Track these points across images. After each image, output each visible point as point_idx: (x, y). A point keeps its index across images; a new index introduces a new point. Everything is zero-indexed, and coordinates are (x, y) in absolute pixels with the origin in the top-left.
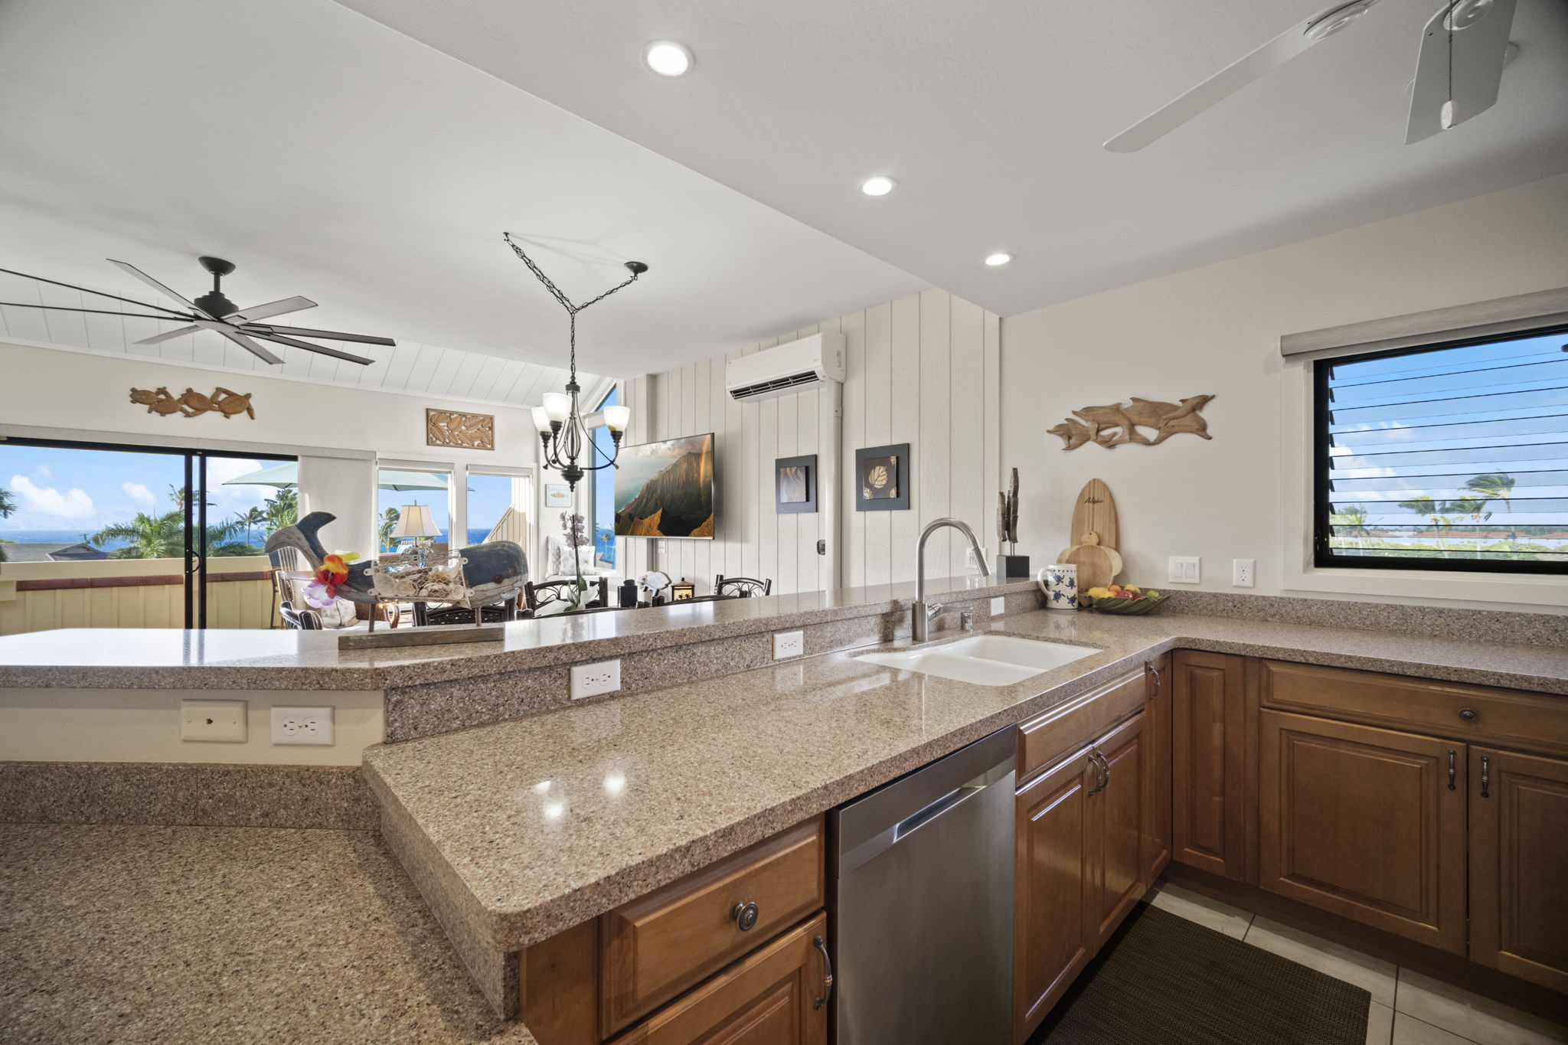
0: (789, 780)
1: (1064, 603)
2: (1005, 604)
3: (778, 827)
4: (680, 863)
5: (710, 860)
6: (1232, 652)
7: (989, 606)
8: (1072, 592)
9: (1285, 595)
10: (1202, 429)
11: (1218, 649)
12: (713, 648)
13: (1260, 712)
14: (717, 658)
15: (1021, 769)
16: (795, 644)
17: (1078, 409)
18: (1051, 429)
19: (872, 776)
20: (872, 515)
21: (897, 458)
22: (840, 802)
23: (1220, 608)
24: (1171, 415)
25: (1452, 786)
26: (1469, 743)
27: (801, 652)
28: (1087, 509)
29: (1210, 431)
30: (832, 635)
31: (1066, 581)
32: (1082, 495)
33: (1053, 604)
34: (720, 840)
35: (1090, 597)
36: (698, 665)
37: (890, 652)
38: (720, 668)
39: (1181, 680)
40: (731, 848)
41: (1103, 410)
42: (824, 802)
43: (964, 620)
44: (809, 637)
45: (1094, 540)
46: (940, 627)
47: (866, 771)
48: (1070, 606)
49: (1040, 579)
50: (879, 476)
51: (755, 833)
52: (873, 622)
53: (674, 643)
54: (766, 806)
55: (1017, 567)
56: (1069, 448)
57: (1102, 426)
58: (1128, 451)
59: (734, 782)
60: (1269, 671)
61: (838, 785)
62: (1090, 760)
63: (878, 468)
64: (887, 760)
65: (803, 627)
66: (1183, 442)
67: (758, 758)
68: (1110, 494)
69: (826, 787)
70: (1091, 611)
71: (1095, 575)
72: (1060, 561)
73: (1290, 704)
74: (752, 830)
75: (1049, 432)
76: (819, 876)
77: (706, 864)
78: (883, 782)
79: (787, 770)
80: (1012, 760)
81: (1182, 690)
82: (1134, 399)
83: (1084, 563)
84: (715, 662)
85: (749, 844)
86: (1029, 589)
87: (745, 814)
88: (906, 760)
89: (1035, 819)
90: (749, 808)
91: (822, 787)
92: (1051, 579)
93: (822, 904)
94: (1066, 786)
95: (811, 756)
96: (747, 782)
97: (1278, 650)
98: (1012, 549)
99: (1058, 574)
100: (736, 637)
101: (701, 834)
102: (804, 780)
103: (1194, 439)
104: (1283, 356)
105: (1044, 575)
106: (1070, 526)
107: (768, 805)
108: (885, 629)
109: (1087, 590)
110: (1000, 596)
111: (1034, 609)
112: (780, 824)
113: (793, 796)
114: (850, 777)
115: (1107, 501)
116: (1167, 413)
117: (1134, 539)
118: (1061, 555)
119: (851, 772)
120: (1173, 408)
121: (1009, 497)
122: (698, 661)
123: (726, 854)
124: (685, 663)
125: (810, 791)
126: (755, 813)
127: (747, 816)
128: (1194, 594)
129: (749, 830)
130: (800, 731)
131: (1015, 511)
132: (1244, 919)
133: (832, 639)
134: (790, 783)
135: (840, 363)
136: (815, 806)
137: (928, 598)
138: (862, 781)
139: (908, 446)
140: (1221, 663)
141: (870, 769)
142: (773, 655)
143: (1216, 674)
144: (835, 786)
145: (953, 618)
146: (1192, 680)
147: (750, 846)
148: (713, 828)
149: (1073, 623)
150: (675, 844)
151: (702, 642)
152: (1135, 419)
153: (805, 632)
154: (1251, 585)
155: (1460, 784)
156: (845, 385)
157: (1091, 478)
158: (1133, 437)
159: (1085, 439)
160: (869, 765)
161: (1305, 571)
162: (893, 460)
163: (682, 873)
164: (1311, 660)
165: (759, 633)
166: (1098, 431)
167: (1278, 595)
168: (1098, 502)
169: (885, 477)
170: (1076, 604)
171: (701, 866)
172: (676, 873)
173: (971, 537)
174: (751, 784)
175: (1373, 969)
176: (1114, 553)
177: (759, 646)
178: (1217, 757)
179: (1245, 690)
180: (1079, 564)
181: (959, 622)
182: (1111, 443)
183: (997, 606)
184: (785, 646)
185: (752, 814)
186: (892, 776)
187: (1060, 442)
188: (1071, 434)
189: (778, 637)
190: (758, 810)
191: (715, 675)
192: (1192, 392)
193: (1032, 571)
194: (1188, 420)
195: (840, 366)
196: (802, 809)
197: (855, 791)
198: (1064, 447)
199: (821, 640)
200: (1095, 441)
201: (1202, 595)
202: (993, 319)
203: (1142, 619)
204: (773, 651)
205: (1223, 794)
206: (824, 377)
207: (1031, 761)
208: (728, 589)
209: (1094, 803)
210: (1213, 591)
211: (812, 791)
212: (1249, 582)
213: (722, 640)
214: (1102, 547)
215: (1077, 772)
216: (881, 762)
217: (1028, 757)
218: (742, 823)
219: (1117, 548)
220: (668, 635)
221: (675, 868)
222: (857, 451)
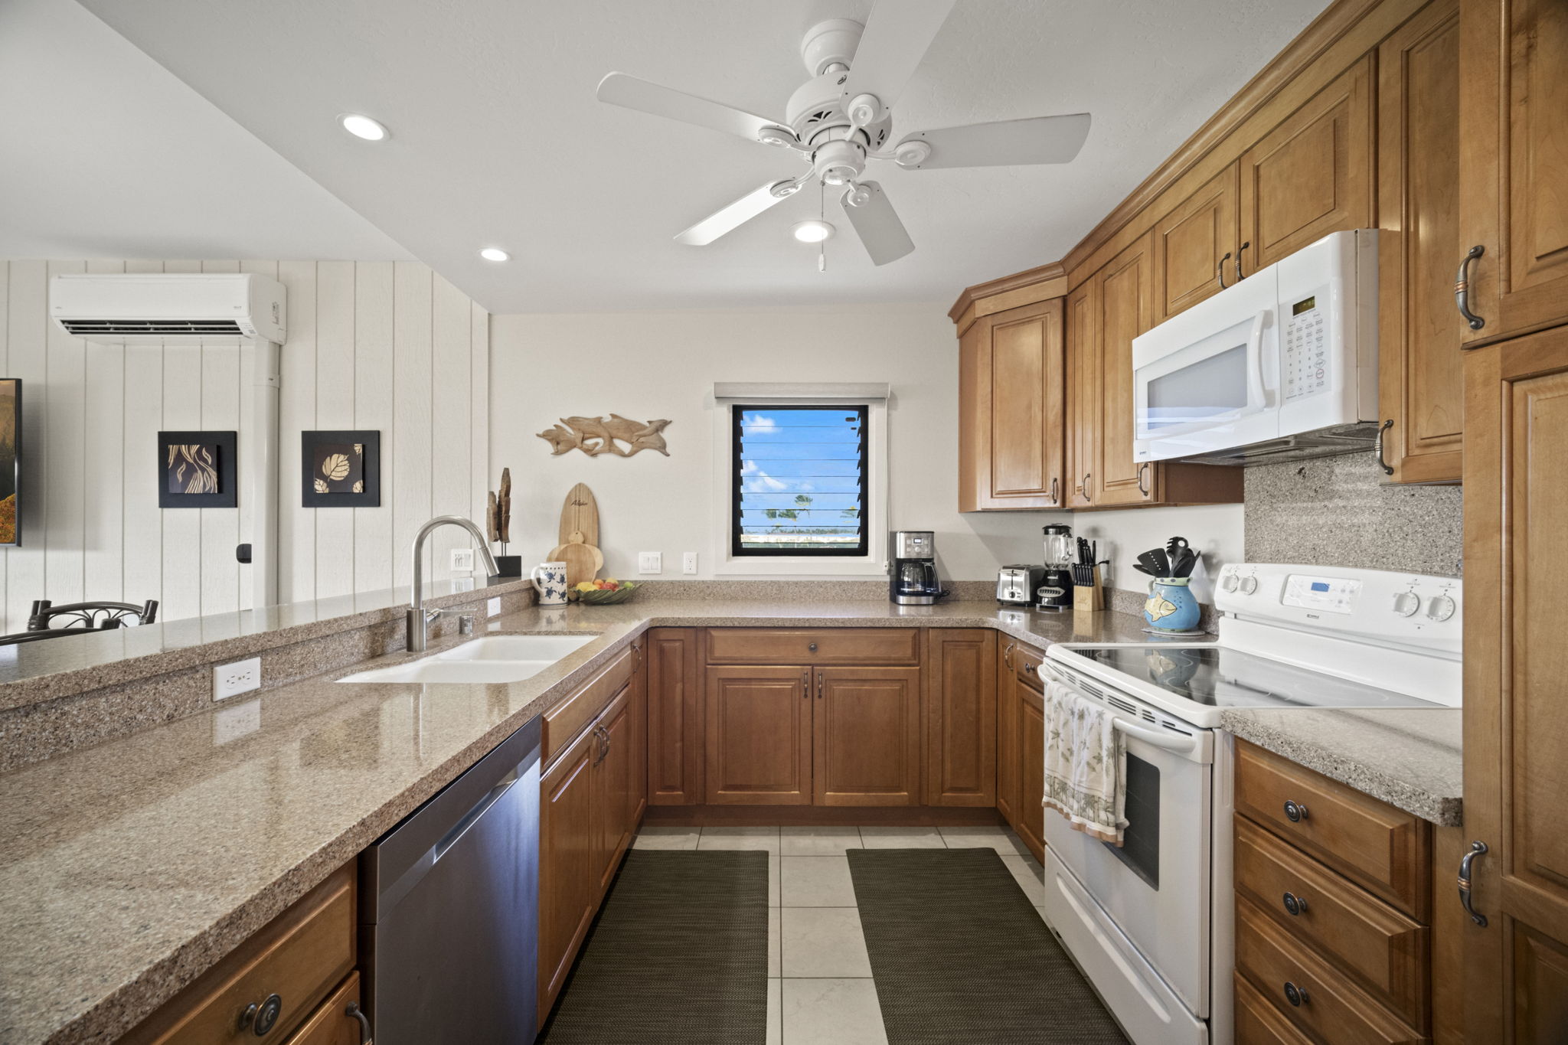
0: (308, 830)
1: (555, 599)
2: (502, 604)
3: (305, 888)
4: (162, 985)
5: (210, 963)
6: (688, 625)
7: (486, 608)
8: (562, 588)
9: (716, 579)
10: (662, 448)
11: (679, 624)
12: (104, 700)
13: (706, 669)
14: (111, 714)
15: (545, 756)
16: (247, 676)
17: (566, 417)
18: (541, 433)
19: (413, 797)
20: (324, 512)
21: (364, 447)
22: (379, 835)
23: (676, 592)
24: (641, 433)
25: (806, 696)
26: (813, 665)
27: (258, 685)
28: (573, 511)
29: (668, 450)
30: (302, 659)
31: (558, 578)
32: (569, 498)
33: (545, 600)
34: (225, 931)
35: (579, 591)
36: (73, 730)
37: (381, 668)
38: (117, 726)
39: (653, 654)
40: (240, 937)
41: (587, 422)
42: (361, 841)
43: (462, 624)
44: (270, 664)
45: (580, 539)
46: (437, 635)
47: (407, 793)
48: (561, 601)
49: (533, 577)
50: (337, 467)
51: (274, 905)
52: (357, 637)
53: (22, 702)
54: (287, 867)
55: (509, 567)
56: (557, 453)
57: (587, 435)
58: (607, 459)
59: (220, 858)
60: (711, 636)
61: (376, 817)
62: (595, 734)
63: (335, 456)
64: (429, 776)
65: (262, 653)
66: (649, 456)
67: (246, 820)
68: (593, 497)
69: (363, 823)
70: (578, 605)
71: (580, 571)
72: (549, 560)
73: (725, 659)
74: (271, 903)
75: (538, 435)
76: (351, 931)
77: (204, 970)
78: (425, 800)
79: (300, 820)
80: (538, 749)
81: (654, 663)
82: (614, 416)
83: (571, 561)
84: (107, 719)
85: (266, 922)
86: (524, 587)
87: (257, 886)
88: (447, 770)
89: (554, 800)
90: (261, 879)
91: (358, 824)
92: (543, 577)
93: (354, 963)
94: (577, 764)
95: (328, 797)
96: (242, 851)
97: (717, 619)
98: (504, 549)
99: (550, 571)
100: (147, 680)
101: (194, 933)
102: (330, 823)
103: (657, 454)
104: (717, 398)
105: (537, 573)
106: (559, 525)
107: (291, 864)
108: (373, 643)
109: (575, 585)
110: (497, 596)
111: (527, 607)
112: (307, 884)
113: (323, 845)
114: (390, 804)
115: (591, 504)
116: (638, 431)
117: (613, 536)
118: (551, 553)
119: (391, 797)
120: (642, 427)
121: (500, 497)
122: (72, 724)
123: (234, 947)
124: (45, 730)
125: (343, 832)
126: (274, 880)
127: (263, 887)
128: (658, 582)
129: (266, 904)
130: (298, 774)
131: (507, 511)
132: (696, 832)
133: (302, 662)
134: (311, 832)
135: (277, 318)
136: (350, 848)
137: (424, 603)
138: (403, 805)
139: (377, 434)
140: (680, 635)
141: (410, 790)
142: (212, 695)
143: (678, 644)
144: (374, 818)
145: (449, 625)
146: (662, 651)
147: (268, 924)
148: (212, 919)
149: (563, 617)
150: (150, 962)
151: (82, 694)
152: (614, 433)
153: (262, 659)
154: (695, 572)
155: (809, 693)
156: (285, 349)
157: (576, 483)
158: (611, 448)
159: (572, 446)
160: (410, 785)
161: (727, 560)
162: (358, 448)
163: (165, 997)
164: (737, 624)
165: (191, 668)
166: (583, 439)
167: (712, 579)
168: (583, 504)
169: (347, 467)
170: (566, 599)
171: (196, 975)
172: (155, 1001)
173: (477, 535)
174: (251, 852)
175: (768, 835)
176: (596, 551)
177: (189, 687)
178: (678, 711)
179: (696, 653)
180: (568, 561)
181: (457, 627)
182: (594, 452)
183: (494, 607)
184: (232, 680)
185: (270, 882)
186: (434, 791)
187: (548, 447)
188: (558, 440)
189: (220, 670)
190: (278, 875)
191: (107, 738)
192: (656, 417)
193: (524, 570)
194: (652, 439)
195: (277, 323)
196: (335, 857)
197: (396, 818)
198: (553, 451)
199: (287, 666)
200: (581, 448)
201: (663, 583)
202: (481, 313)
203: (620, 607)
204: (212, 689)
205: (683, 740)
206: (252, 332)
207: (553, 745)
208: (57, 622)
209: (598, 771)
210: (670, 579)
211: (347, 832)
212: (694, 571)
213: (121, 687)
214: (587, 545)
215: (585, 748)
216: (422, 779)
217: (551, 742)
218: (256, 899)
219: (599, 546)
220: (8, 691)
221: (152, 996)
222: (304, 433)
